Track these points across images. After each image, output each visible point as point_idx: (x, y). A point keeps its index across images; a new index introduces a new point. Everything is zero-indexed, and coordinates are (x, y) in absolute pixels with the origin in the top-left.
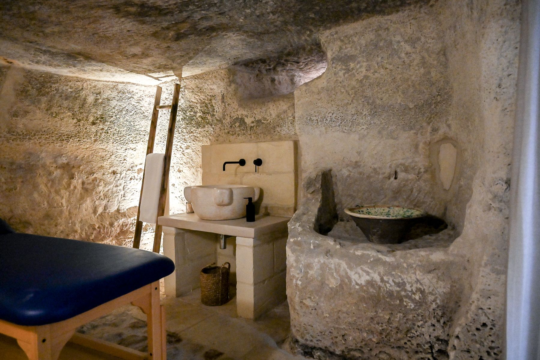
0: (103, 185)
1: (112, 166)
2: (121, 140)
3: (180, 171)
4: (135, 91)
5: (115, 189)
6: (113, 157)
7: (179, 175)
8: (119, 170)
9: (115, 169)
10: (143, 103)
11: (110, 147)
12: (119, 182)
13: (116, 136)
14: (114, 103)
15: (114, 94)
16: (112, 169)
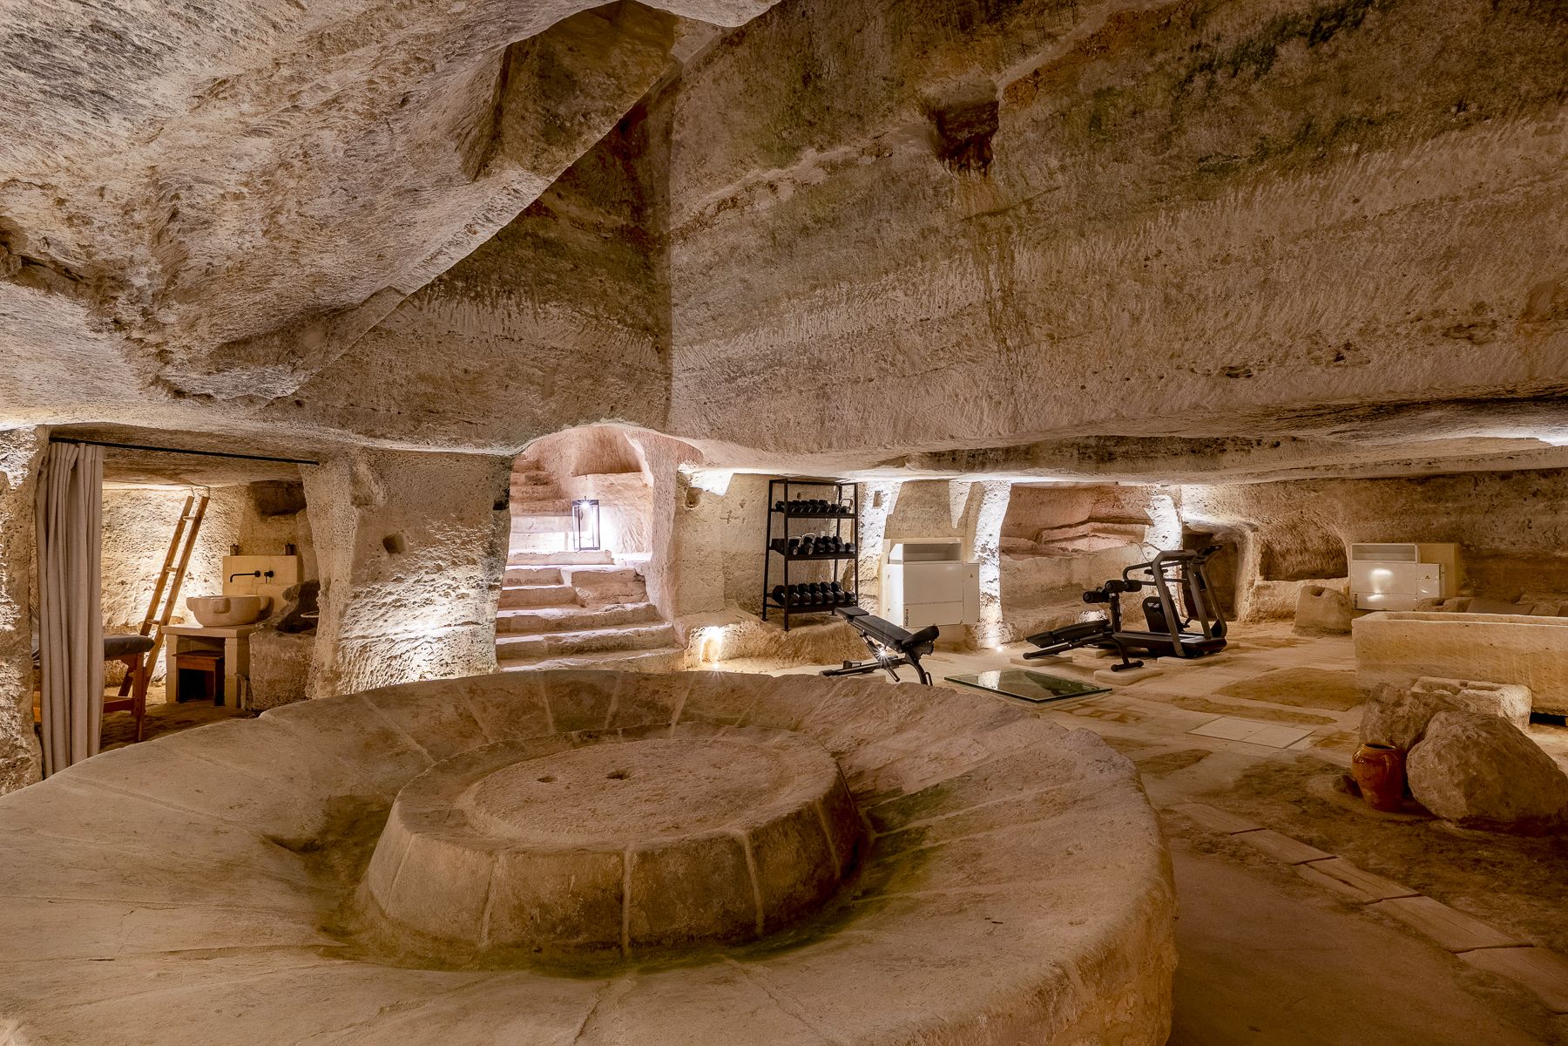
0: (108, 597)
1: (119, 574)
2: (133, 548)
3: (206, 581)
4: (153, 497)
5: (123, 601)
6: (122, 566)
7: (205, 584)
8: (129, 580)
9: (124, 579)
10: (163, 509)
11: (119, 555)
12: (129, 593)
13: (126, 544)
14: (125, 510)
15: (126, 501)
16: (119, 580)
